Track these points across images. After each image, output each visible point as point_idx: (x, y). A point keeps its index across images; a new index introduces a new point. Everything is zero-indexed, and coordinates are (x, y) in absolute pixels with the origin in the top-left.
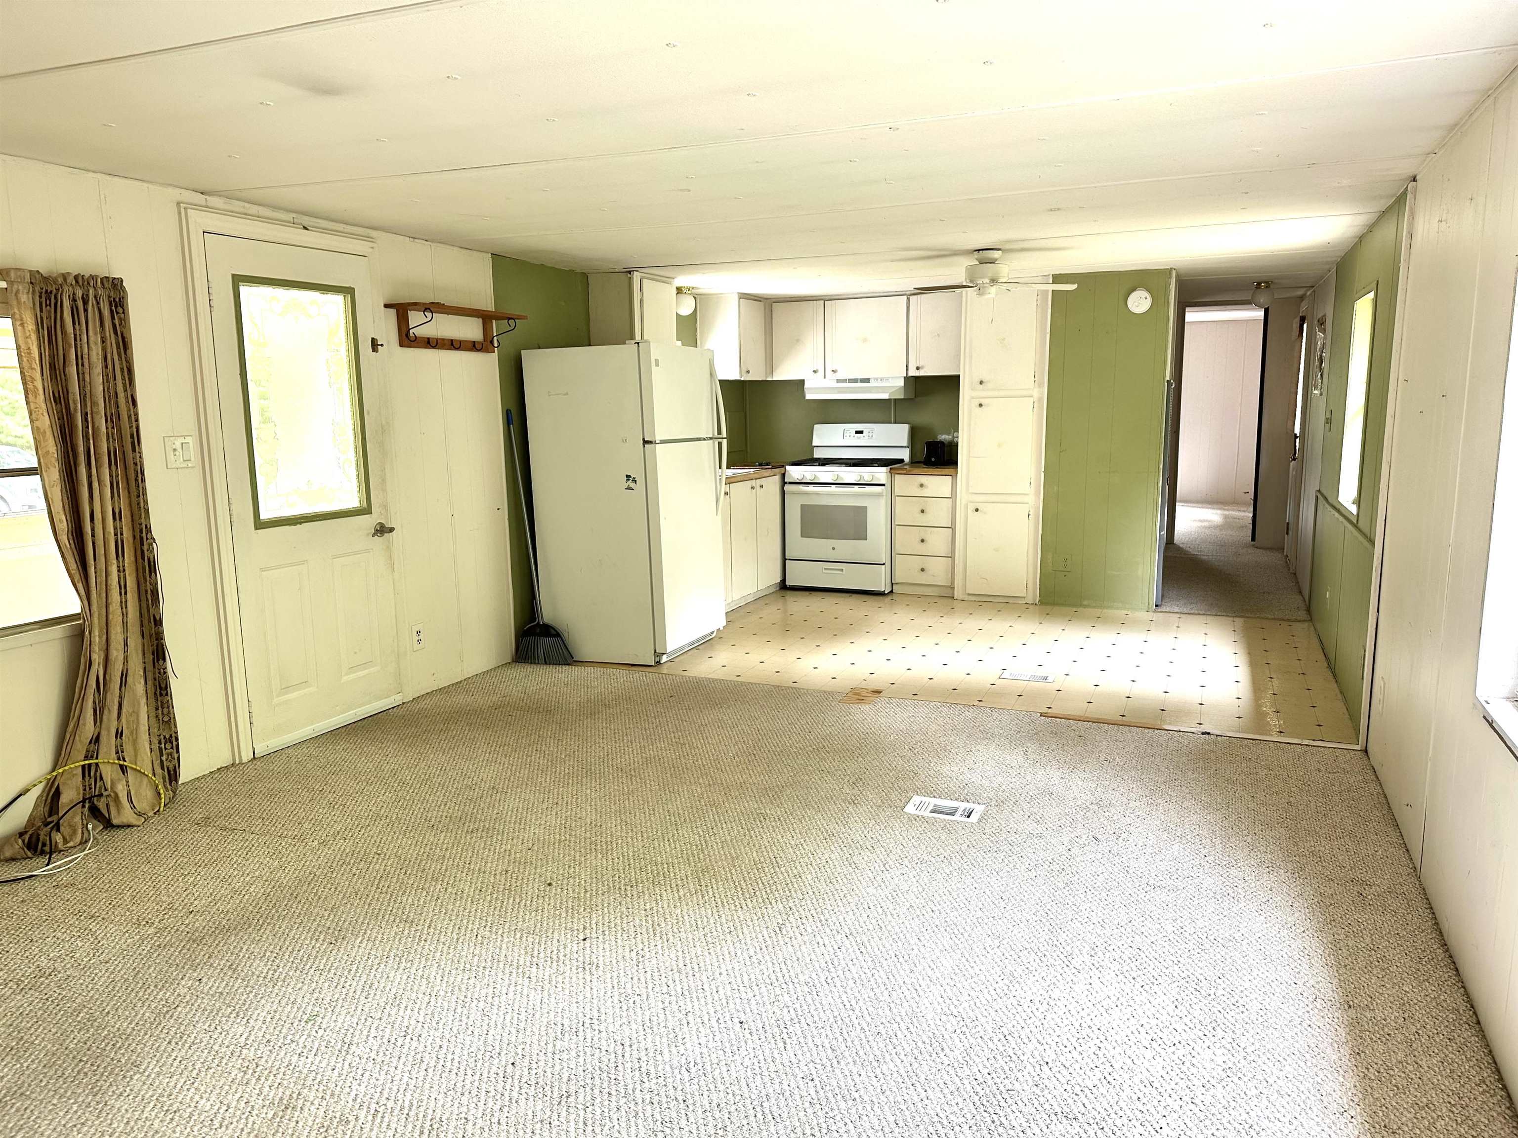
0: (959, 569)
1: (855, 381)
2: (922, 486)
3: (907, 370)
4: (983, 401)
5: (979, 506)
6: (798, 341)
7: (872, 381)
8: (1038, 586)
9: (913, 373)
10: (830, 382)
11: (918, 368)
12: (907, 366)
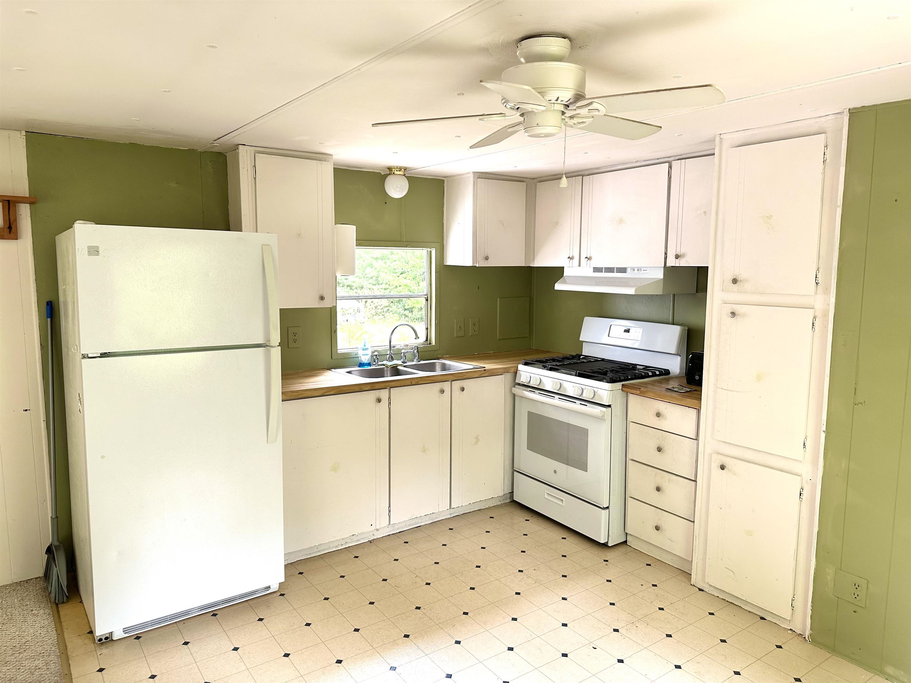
0: (698, 543)
1: (610, 270)
2: (658, 415)
3: (666, 258)
4: (738, 309)
5: (727, 461)
6: (557, 223)
7: (629, 270)
8: (809, 612)
9: (672, 262)
10: (587, 271)
11: (677, 257)
12: (666, 254)
